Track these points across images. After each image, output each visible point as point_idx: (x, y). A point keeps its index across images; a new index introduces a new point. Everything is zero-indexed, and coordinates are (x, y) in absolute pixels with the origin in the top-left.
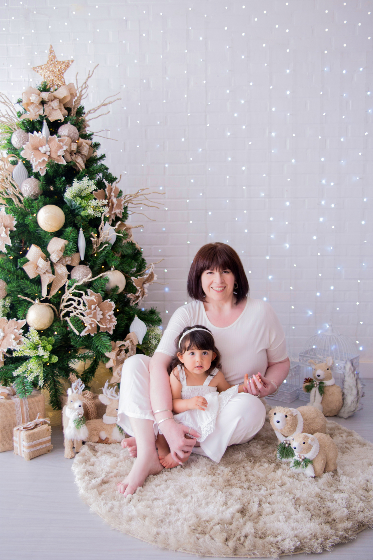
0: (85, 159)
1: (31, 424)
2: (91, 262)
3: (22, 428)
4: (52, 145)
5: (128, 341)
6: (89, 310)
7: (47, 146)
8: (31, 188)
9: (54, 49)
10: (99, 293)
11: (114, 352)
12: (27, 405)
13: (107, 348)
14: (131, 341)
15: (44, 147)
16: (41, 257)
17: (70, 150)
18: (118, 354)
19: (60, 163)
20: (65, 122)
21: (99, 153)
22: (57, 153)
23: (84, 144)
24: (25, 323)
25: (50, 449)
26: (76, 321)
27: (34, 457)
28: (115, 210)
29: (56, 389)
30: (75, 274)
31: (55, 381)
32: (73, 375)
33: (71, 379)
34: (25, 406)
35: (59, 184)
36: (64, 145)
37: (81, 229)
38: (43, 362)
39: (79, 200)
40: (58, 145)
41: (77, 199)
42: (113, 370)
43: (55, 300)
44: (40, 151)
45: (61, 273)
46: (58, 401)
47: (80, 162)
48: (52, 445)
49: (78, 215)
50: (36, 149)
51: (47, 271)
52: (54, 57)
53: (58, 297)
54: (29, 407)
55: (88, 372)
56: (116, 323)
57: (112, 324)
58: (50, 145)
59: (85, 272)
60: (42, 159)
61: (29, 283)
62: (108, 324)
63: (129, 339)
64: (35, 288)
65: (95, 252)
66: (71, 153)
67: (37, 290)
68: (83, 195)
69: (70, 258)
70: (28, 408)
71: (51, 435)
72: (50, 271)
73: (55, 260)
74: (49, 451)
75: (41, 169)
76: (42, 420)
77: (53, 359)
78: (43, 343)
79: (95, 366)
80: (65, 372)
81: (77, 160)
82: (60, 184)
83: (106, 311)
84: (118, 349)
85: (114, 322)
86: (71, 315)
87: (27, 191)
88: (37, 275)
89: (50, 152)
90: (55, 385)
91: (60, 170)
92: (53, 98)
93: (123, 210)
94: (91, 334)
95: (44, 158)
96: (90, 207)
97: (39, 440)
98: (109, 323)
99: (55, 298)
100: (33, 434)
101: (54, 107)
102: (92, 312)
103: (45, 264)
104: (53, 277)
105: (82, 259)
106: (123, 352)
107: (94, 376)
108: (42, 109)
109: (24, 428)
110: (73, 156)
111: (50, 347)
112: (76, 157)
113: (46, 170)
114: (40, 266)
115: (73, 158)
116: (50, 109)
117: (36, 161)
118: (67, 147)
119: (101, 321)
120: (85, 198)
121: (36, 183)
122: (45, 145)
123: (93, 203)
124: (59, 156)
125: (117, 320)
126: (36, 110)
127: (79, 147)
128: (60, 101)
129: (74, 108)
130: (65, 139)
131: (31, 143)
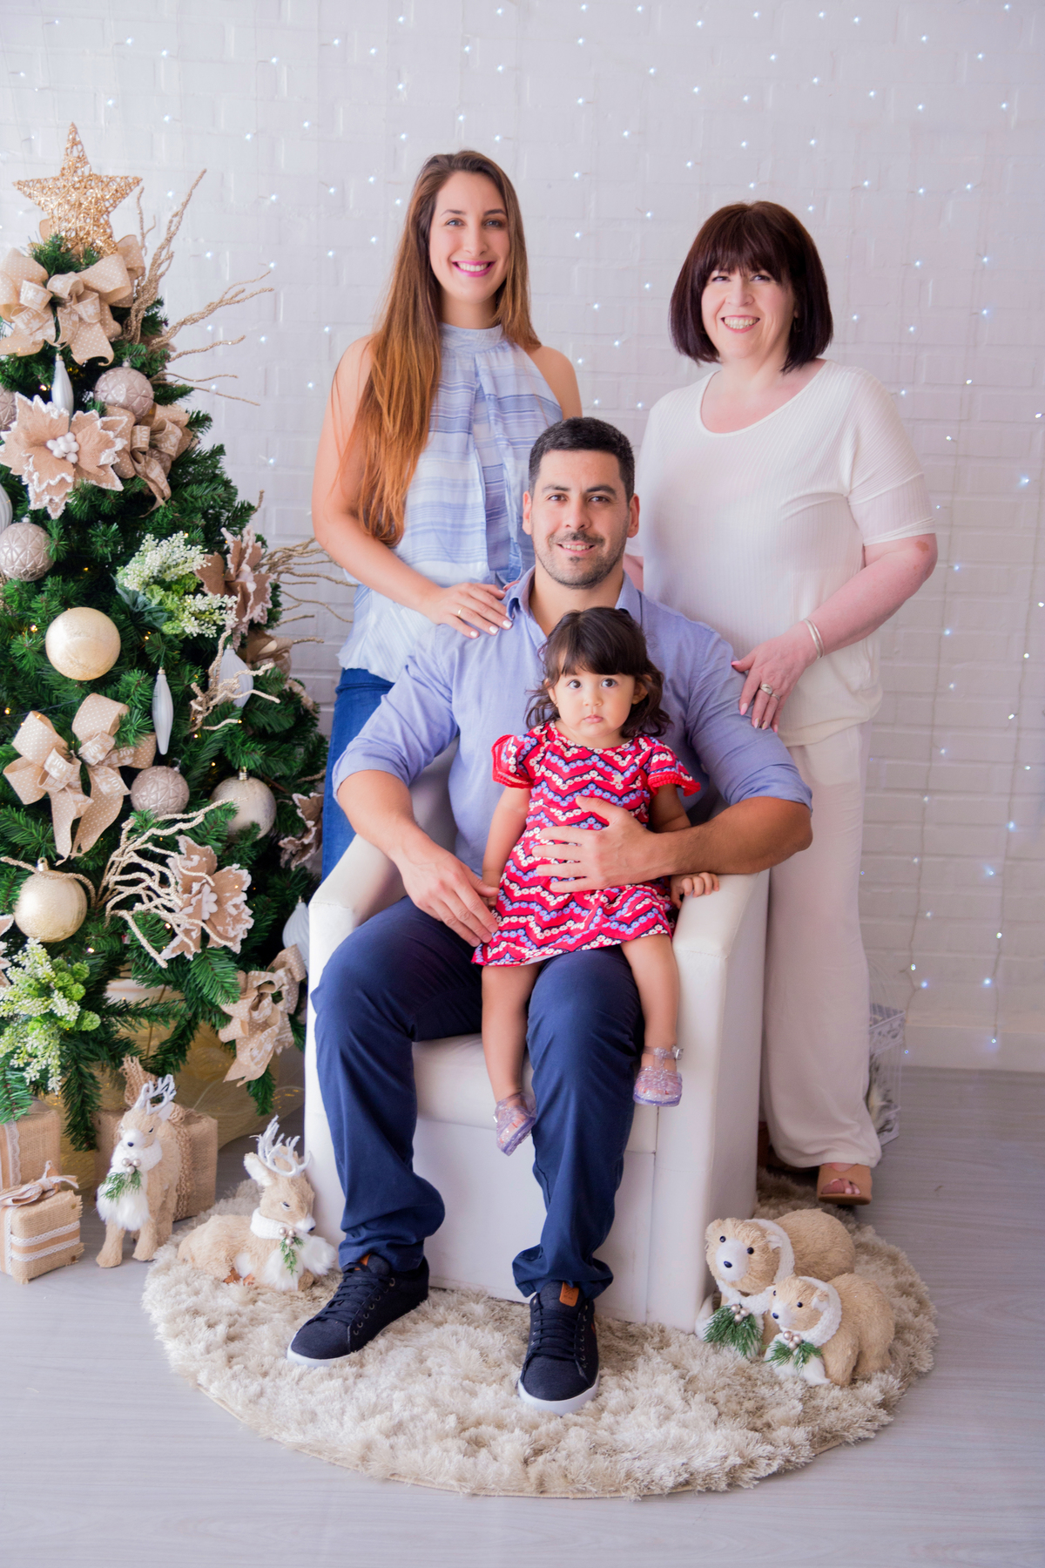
0: (168, 464)
1: (31, 1190)
2: (184, 756)
3: (9, 1202)
4: (84, 438)
5: (281, 973)
6: (186, 896)
7: (70, 436)
8: (26, 555)
9: (82, 136)
10: (209, 847)
11: (245, 1001)
12: (16, 1140)
13: (226, 992)
14: (290, 971)
15: (60, 440)
16: (54, 751)
17: (132, 445)
18: (255, 1007)
19: (104, 486)
20: (117, 363)
21: (203, 442)
22: (99, 458)
23: (169, 426)
24: (10, 925)
25: (77, 1254)
26: (152, 923)
27: (38, 1274)
28: (251, 612)
29: (85, 1095)
30: (144, 794)
31: (80, 1073)
32: (132, 1061)
33: (128, 1071)
34: (12, 1142)
35: (101, 546)
36: (116, 437)
37: (161, 671)
38: (60, 1029)
39: (159, 593)
40: (100, 435)
41: (152, 590)
42: (238, 1047)
43: (91, 863)
44: (51, 451)
45: (109, 791)
46: (87, 1128)
47: (157, 477)
48: (82, 1244)
49: (155, 630)
50: (39, 444)
51: (69, 786)
52: (82, 159)
53: (98, 854)
54: (20, 1144)
55: (168, 1051)
56: (250, 924)
57: (237, 927)
58: (79, 436)
59: (171, 786)
60: (58, 478)
61: (20, 818)
62: (230, 928)
63: (283, 964)
64: (36, 830)
65: (196, 729)
66: (133, 454)
67: (43, 838)
68: (168, 579)
69: (132, 750)
70: (18, 1149)
71: (81, 1219)
72: (78, 784)
73: (94, 757)
74: (74, 1259)
75: (51, 500)
76: (57, 1179)
77: (86, 1022)
78: (61, 979)
79: (188, 1033)
80: (110, 1051)
81: (148, 471)
82: (106, 546)
83: (228, 895)
84: (256, 993)
85: (247, 921)
86: (138, 907)
87: (13, 563)
88: (43, 794)
89: (77, 453)
90: (81, 1086)
91: (106, 506)
92: (82, 290)
93: (270, 602)
94: (186, 954)
95: (63, 475)
96: (187, 613)
97: (52, 1232)
98: (234, 924)
99: (91, 858)
100: (39, 1215)
101: (84, 316)
102: (194, 901)
103: (67, 771)
104: (85, 801)
105: (164, 750)
106: (267, 1001)
107: (184, 1061)
108: (52, 322)
109: (14, 1201)
110: (139, 462)
111: (78, 989)
112: (148, 463)
113: (67, 504)
114: (54, 773)
115: (139, 467)
116: (74, 323)
117: (40, 481)
118: (126, 442)
119: (213, 919)
120: (174, 587)
121: (37, 539)
122: (63, 435)
123: (199, 603)
124: (101, 467)
125: (252, 916)
126: (36, 324)
127: (153, 433)
128: (102, 297)
129: (138, 311)
130: (121, 422)
131: (25, 428)
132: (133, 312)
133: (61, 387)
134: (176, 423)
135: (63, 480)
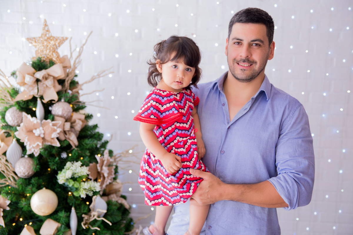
0: (78, 134)
7: (41, 128)
15: (38, 130)
17: (64, 130)
19: (53, 145)
20: (59, 100)
21: (91, 123)
22: (51, 136)
23: (77, 121)
36: (58, 128)
37: (73, 208)
40: (52, 128)
44: (34, 134)
50: (30, 131)
52: (48, 31)
58: (45, 128)
60: (36, 144)
66: (65, 132)
68: (75, 177)
75: (34, 151)
82: (54, 165)
89: (44, 134)
91: (54, 152)
92: (47, 76)
95: (38, 142)
96: (82, 189)
101: (48, 85)
108: (36, 88)
112: (70, 134)
113: (40, 151)
115: (67, 136)
116: (44, 87)
117: (30, 145)
118: (61, 129)
121: (30, 164)
122: (39, 128)
124: (53, 139)
126: (31, 88)
127: (72, 123)
128: (54, 78)
129: (68, 81)
130: (59, 123)
131: (25, 126)
132: (66, 81)
133: (39, 110)
134: (80, 119)
135: (38, 145)
